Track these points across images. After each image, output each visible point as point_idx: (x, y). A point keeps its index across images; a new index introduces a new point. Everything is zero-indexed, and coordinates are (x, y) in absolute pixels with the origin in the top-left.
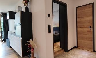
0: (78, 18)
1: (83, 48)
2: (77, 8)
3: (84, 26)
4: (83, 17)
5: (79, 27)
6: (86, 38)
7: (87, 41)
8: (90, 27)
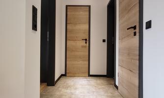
0: (69, 24)
1: (75, 73)
2: (68, 7)
3: (77, 37)
4: (76, 24)
5: (69, 40)
6: (80, 57)
7: (81, 62)
8: (86, 40)
